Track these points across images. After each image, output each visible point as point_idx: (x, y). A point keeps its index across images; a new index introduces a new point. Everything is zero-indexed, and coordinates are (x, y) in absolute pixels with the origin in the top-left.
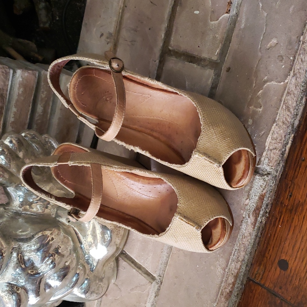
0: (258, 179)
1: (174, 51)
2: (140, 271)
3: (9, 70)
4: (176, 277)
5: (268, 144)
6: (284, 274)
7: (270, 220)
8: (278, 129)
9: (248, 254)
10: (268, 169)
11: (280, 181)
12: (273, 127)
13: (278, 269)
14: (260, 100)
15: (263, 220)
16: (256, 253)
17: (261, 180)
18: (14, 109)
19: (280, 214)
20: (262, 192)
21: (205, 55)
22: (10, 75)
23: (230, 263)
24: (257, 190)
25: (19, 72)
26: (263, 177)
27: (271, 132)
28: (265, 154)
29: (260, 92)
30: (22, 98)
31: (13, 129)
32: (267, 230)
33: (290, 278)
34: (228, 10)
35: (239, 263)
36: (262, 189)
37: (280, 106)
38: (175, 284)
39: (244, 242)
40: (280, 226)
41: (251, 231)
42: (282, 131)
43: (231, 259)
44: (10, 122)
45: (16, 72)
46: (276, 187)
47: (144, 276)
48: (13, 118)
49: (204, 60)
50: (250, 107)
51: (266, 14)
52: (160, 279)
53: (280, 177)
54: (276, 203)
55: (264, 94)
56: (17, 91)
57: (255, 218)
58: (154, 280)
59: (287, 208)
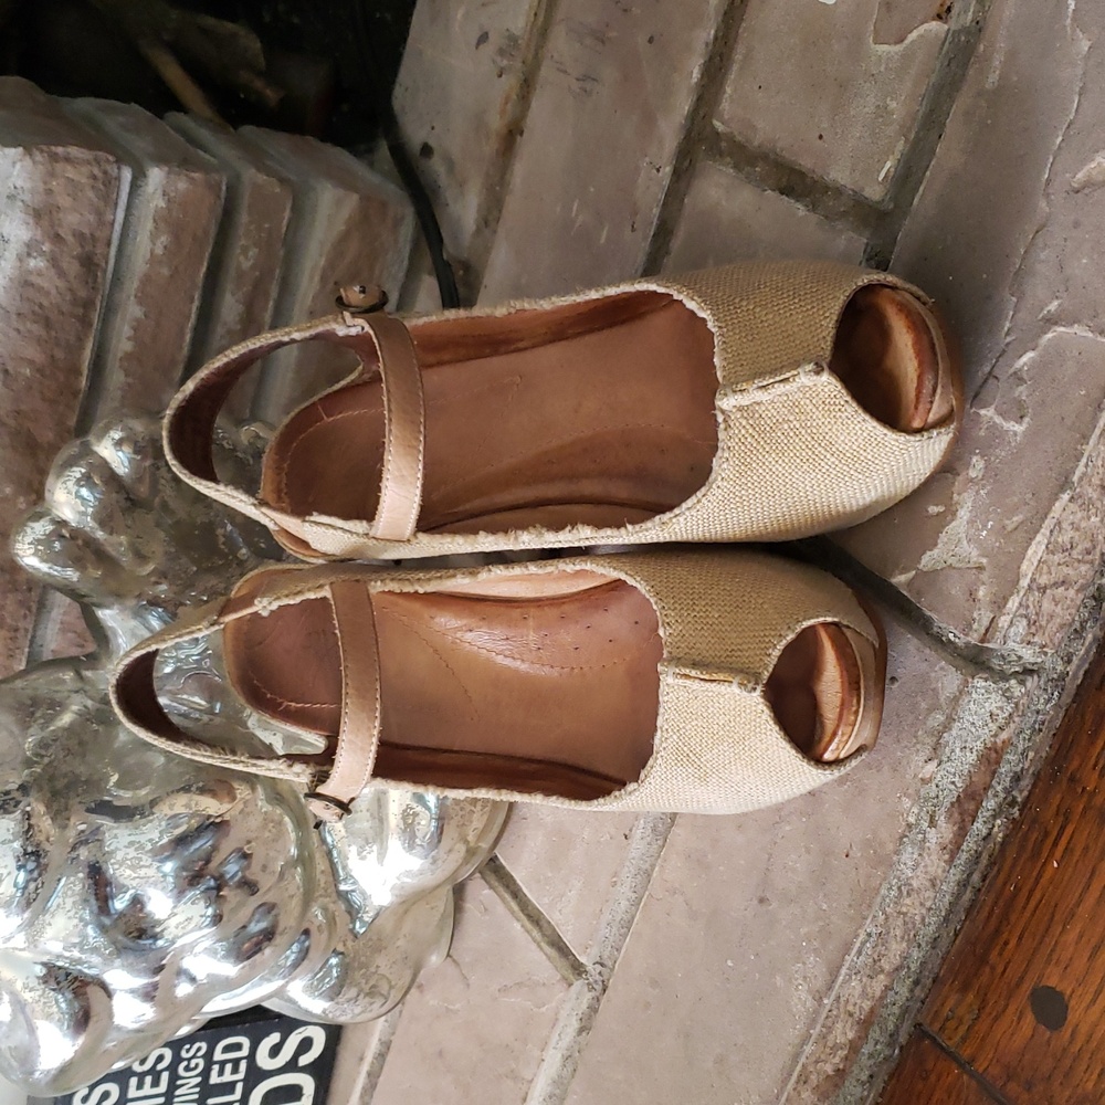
0: (983, 691)
1: (730, 138)
2: (536, 933)
3: (116, 170)
4: (654, 983)
5: (1033, 568)
6: (1048, 1042)
7: (1019, 835)
8: (1079, 515)
9: (923, 945)
10: (1028, 655)
11: (1076, 694)
12: (1058, 506)
13: (1029, 1018)
14: (1021, 388)
15: (996, 829)
16: (957, 942)
17: (993, 695)
18: (131, 311)
19: (1061, 819)
20: (992, 739)
21: (839, 174)
22: (122, 187)
23: (841, 978)
24: (974, 730)
25: (156, 176)
26: (1001, 684)
27: (1049, 523)
28: (1016, 604)
29: (1025, 359)
30: (165, 271)
31: (130, 380)
32: (1006, 867)
33: (1067, 1062)
34: (946, 7)
35: (882, 977)
36: (993, 727)
37: (1095, 427)
38: (647, 1005)
39: (904, 910)
40: (1056, 865)
41: (940, 871)
42: (1098, 519)
43: (847, 965)
44: (120, 355)
45: (145, 176)
46: (1061, 715)
47: (546, 954)
48: (129, 339)
49: (838, 191)
50: (983, 412)
51: (1089, 43)
52: (600, 973)
53: (1079, 681)
54: (1054, 777)
55: (1041, 366)
56: (147, 245)
57: (955, 828)
58: (580, 974)
59: (1089, 801)
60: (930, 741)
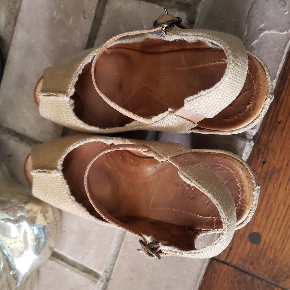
6: (256, 248)
12: (273, 84)
13: (249, 243)
17: (248, 147)
26: (250, 143)
29: (254, 42)
36: (247, 157)
52: (105, 275)
55: (260, 44)
58: (98, 278)
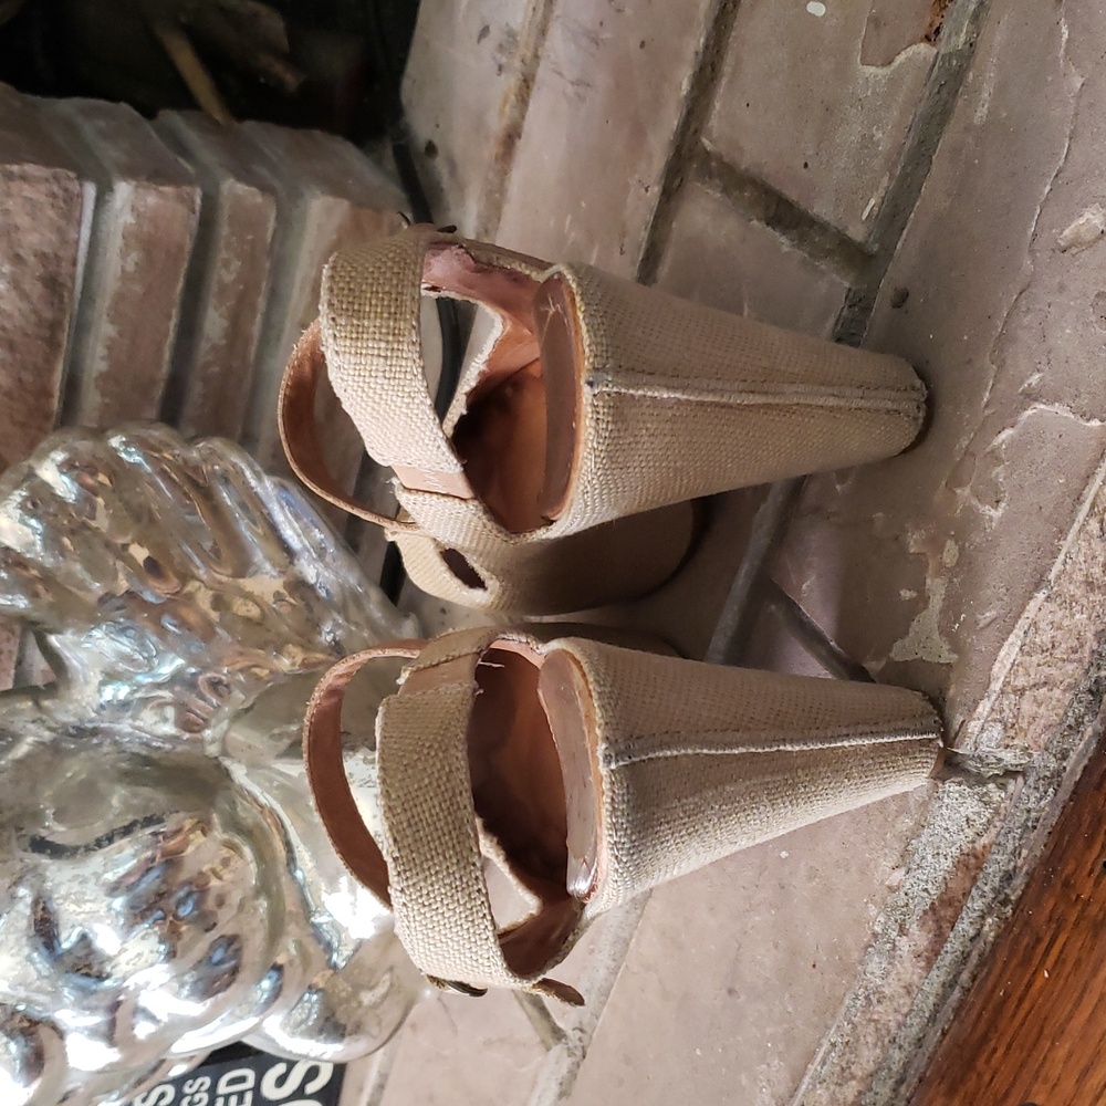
0: (957, 795)
1: (719, 158)
3: (78, 187)
4: (628, 1061)
5: (1005, 671)
7: (1012, 936)
8: (1060, 614)
9: (906, 1046)
10: (1009, 758)
11: (1074, 792)
12: (1032, 606)
14: (998, 469)
15: (986, 928)
16: (945, 1042)
17: (969, 800)
18: (105, 328)
19: (1054, 926)
20: (970, 846)
21: (822, 209)
22: (85, 204)
23: (804, 1087)
24: (947, 835)
25: (123, 191)
26: (977, 789)
27: (1023, 623)
28: (987, 709)
29: (1003, 436)
30: (138, 289)
31: (107, 400)
32: (997, 971)
34: (935, 28)
35: (854, 1083)
36: (970, 833)
37: (1074, 521)
38: (621, 1082)
39: (876, 1017)
40: (1046, 975)
41: (915, 977)
42: (1085, 616)
43: (810, 1073)
44: (94, 375)
45: (112, 190)
46: (1058, 813)
47: (527, 1013)
48: (103, 358)
49: (823, 227)
50: (958, 491)
51: (1081, 80)
52: (580, 1039)
53: (1078, 777)
54: (1047, 879)
55: (1017, 445)
56: (117, 263)
57: (930, 936)
58: (559, 1039)
59: (1083, 910)
60: (899, 846)
